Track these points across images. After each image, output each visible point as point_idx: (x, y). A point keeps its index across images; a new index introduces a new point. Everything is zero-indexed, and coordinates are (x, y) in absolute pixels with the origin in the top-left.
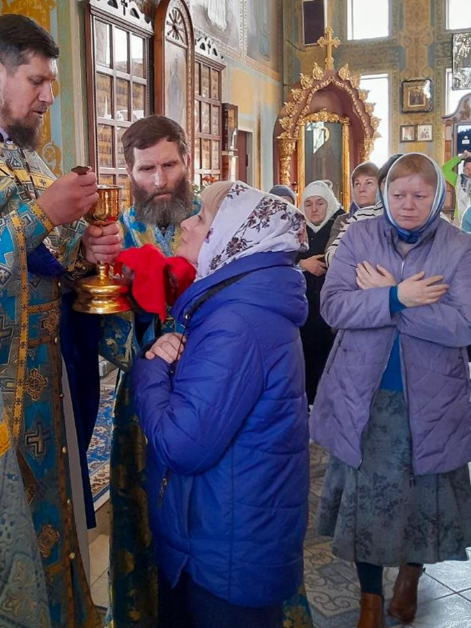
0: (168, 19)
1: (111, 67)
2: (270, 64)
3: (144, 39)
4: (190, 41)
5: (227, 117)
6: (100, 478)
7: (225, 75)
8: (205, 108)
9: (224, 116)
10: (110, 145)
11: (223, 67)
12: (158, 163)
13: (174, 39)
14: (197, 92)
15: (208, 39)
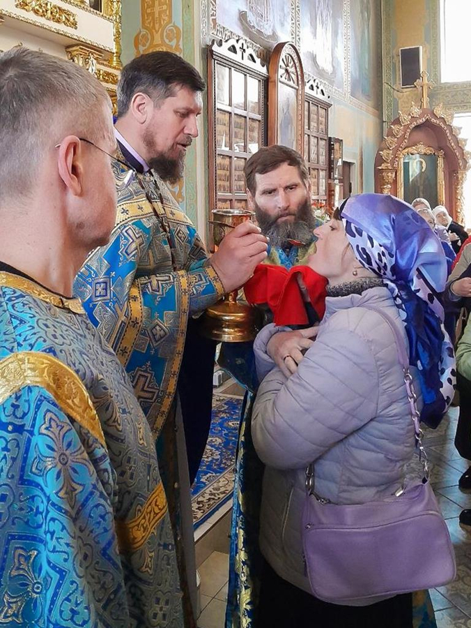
0: (281, 63)
1: (230, 105)
2: (371, 103)
3: (259, 81)
4: (300, 83)
5: (333, 149)
6: (216, 492)
7: (331, 113)
8: (313, 141)
9: (330, 148)
10: (228, 173)
11: (330, 105)
12: (280, 186)
13: (286, 81)
14: (306, 127)
15: (316, 81)
